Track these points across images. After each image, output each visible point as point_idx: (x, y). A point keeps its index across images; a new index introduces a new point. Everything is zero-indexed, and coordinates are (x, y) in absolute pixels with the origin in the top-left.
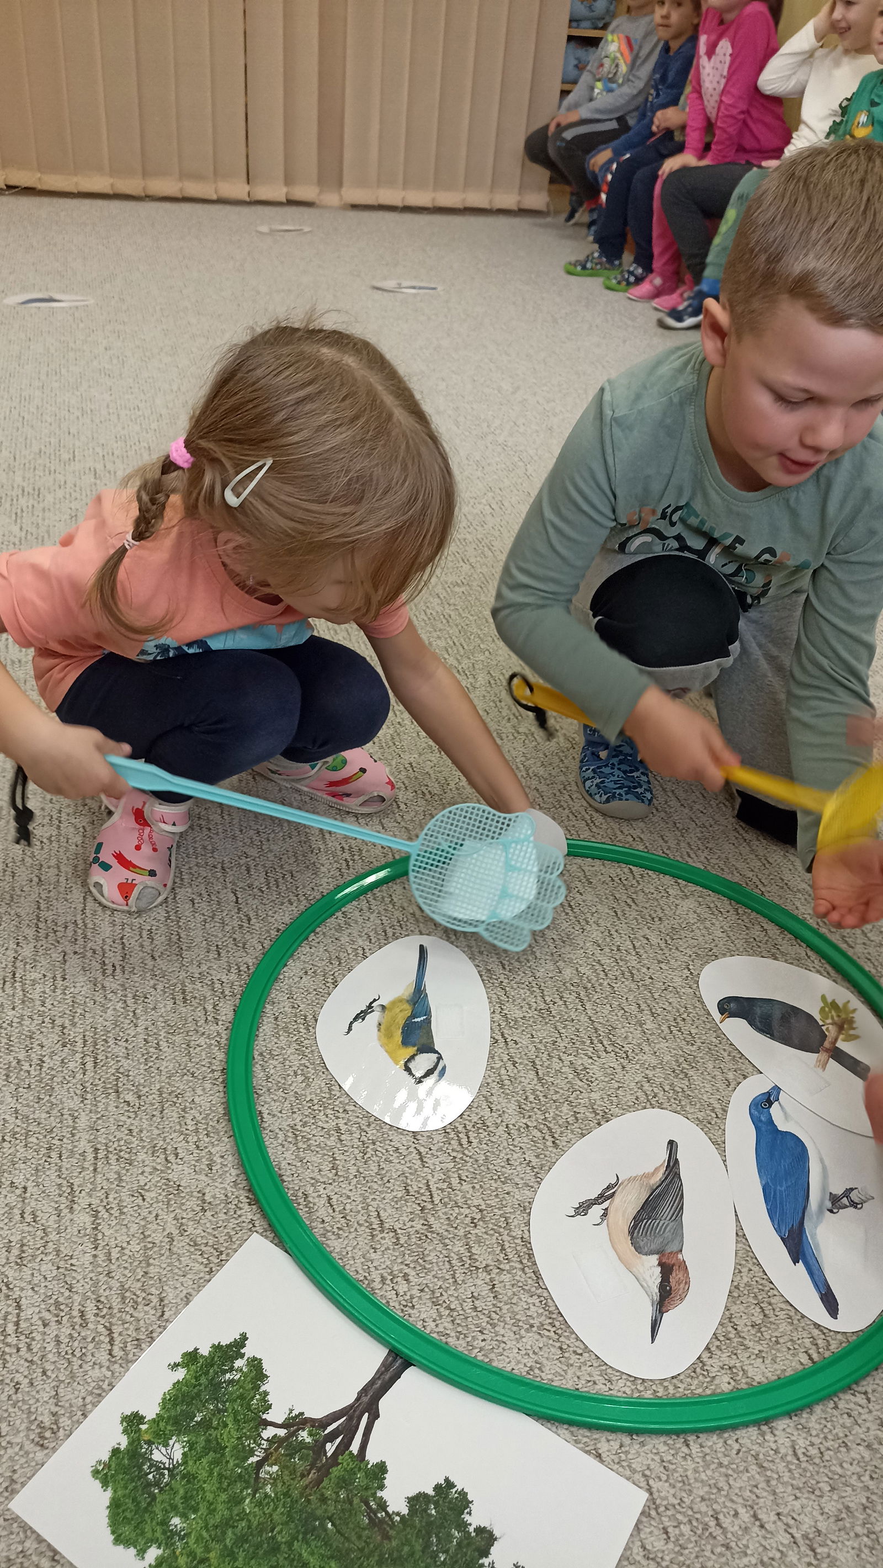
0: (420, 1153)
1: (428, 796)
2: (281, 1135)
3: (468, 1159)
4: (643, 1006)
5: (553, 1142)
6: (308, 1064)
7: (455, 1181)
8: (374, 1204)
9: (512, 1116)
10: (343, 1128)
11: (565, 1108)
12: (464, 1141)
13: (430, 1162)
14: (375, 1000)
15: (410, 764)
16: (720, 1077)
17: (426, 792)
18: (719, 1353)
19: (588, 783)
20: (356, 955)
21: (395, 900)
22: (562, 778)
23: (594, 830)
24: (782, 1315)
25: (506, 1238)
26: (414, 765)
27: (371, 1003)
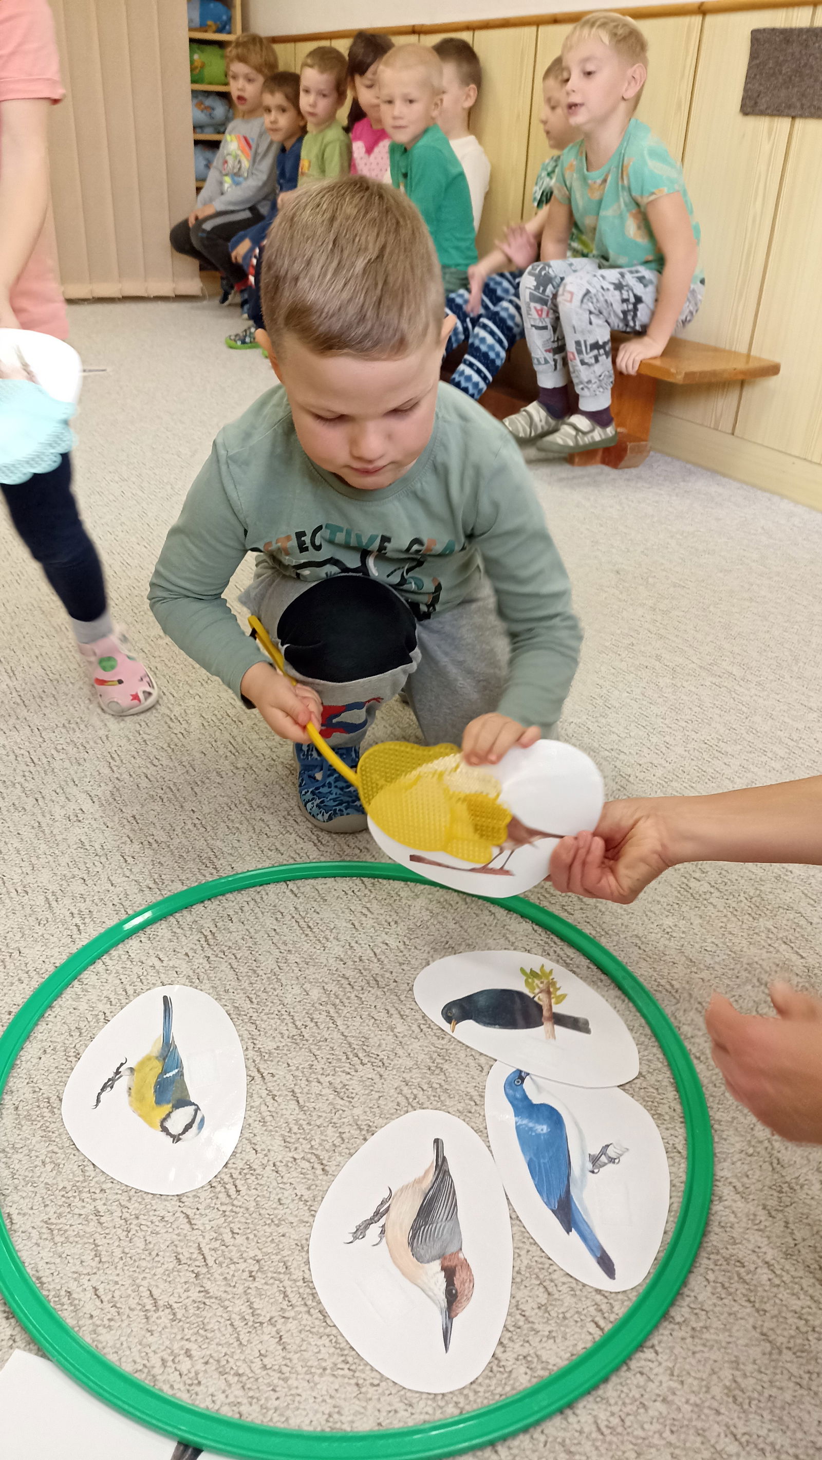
0: (187, 1217)
1: (155, 845)
2: (35, 1234)
3: (238, 1210)
4: (392, 1011)
5: (323, 1170)
6: (56, 1150)
7: (227, 1237)
8: (145, 1283)
9: (279, 1154)
10: (102, 1209)
11: (330, 1130)
12: (232, 1191)
13: (198, 1222)
14: (122, 1064)
15: (134, 817)
16: (473, 1064)
17: (151, 841)
18: (511, 1344)
19: (309, 805)
20: (98, 1021)
21: (133, 956)
22: (285, 805)
23: (322, 848)
24: (564, 1289)
25: (287, 1283)
26: (137, 817)
27: (118, 1068)
